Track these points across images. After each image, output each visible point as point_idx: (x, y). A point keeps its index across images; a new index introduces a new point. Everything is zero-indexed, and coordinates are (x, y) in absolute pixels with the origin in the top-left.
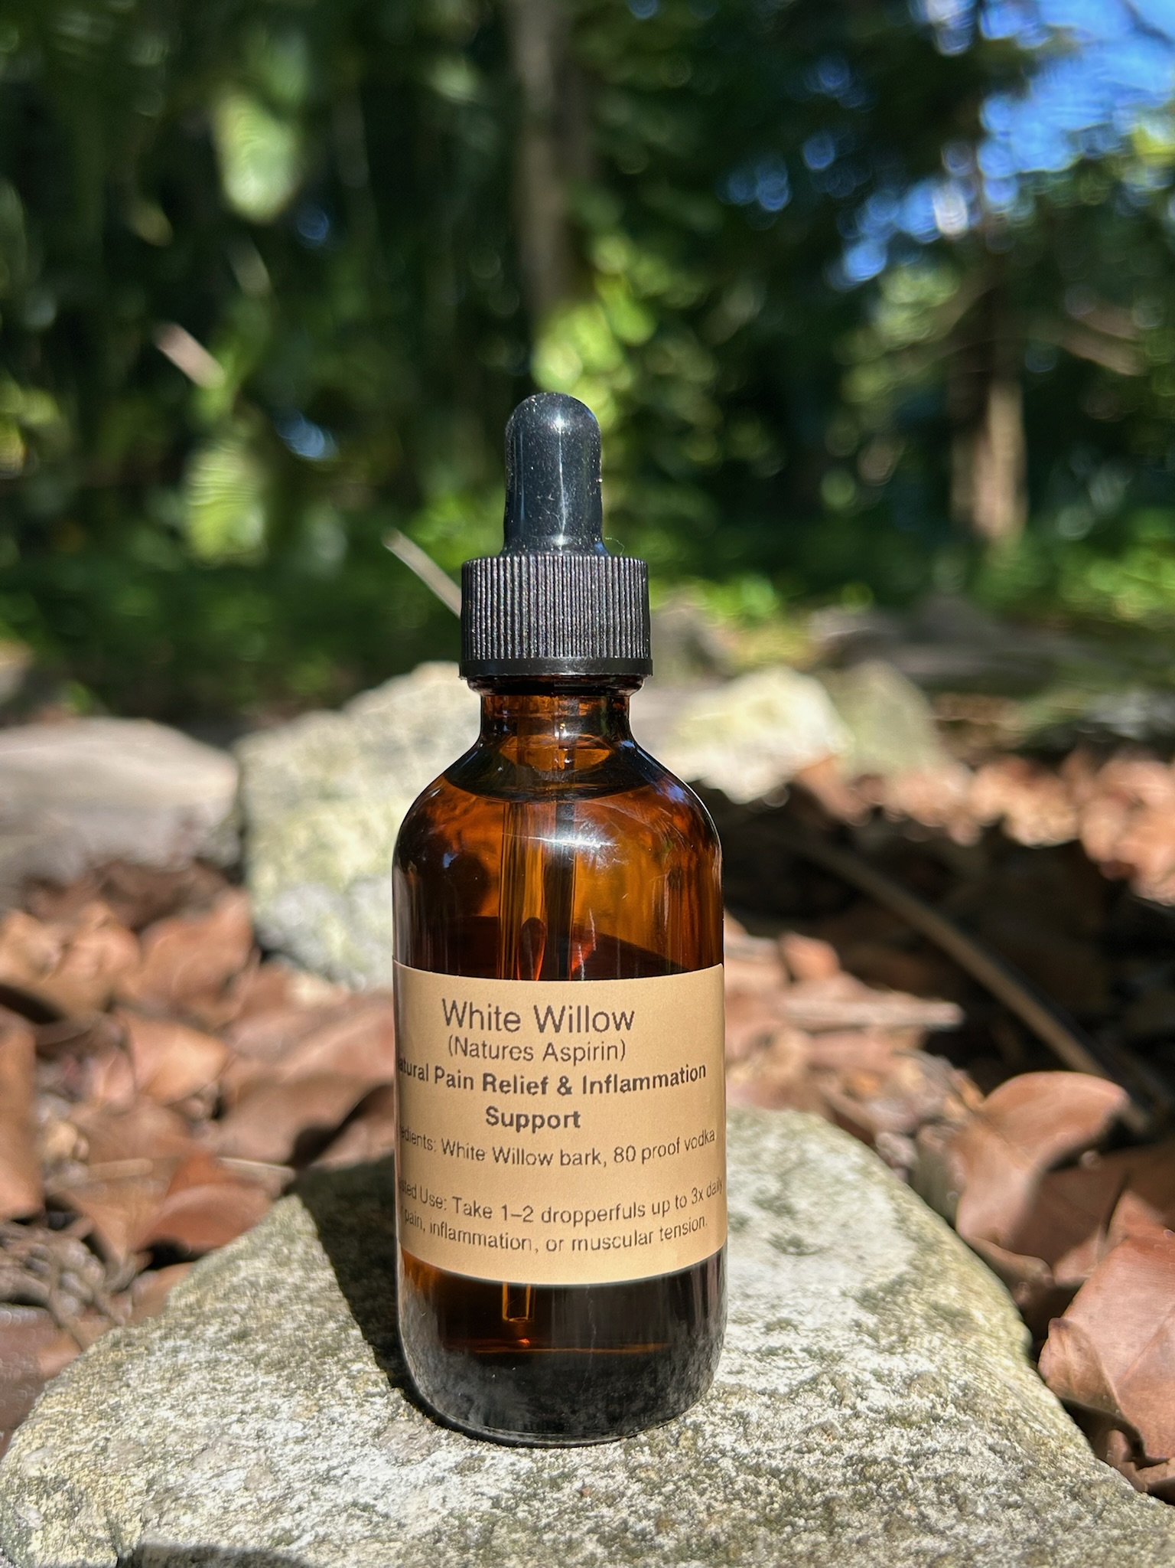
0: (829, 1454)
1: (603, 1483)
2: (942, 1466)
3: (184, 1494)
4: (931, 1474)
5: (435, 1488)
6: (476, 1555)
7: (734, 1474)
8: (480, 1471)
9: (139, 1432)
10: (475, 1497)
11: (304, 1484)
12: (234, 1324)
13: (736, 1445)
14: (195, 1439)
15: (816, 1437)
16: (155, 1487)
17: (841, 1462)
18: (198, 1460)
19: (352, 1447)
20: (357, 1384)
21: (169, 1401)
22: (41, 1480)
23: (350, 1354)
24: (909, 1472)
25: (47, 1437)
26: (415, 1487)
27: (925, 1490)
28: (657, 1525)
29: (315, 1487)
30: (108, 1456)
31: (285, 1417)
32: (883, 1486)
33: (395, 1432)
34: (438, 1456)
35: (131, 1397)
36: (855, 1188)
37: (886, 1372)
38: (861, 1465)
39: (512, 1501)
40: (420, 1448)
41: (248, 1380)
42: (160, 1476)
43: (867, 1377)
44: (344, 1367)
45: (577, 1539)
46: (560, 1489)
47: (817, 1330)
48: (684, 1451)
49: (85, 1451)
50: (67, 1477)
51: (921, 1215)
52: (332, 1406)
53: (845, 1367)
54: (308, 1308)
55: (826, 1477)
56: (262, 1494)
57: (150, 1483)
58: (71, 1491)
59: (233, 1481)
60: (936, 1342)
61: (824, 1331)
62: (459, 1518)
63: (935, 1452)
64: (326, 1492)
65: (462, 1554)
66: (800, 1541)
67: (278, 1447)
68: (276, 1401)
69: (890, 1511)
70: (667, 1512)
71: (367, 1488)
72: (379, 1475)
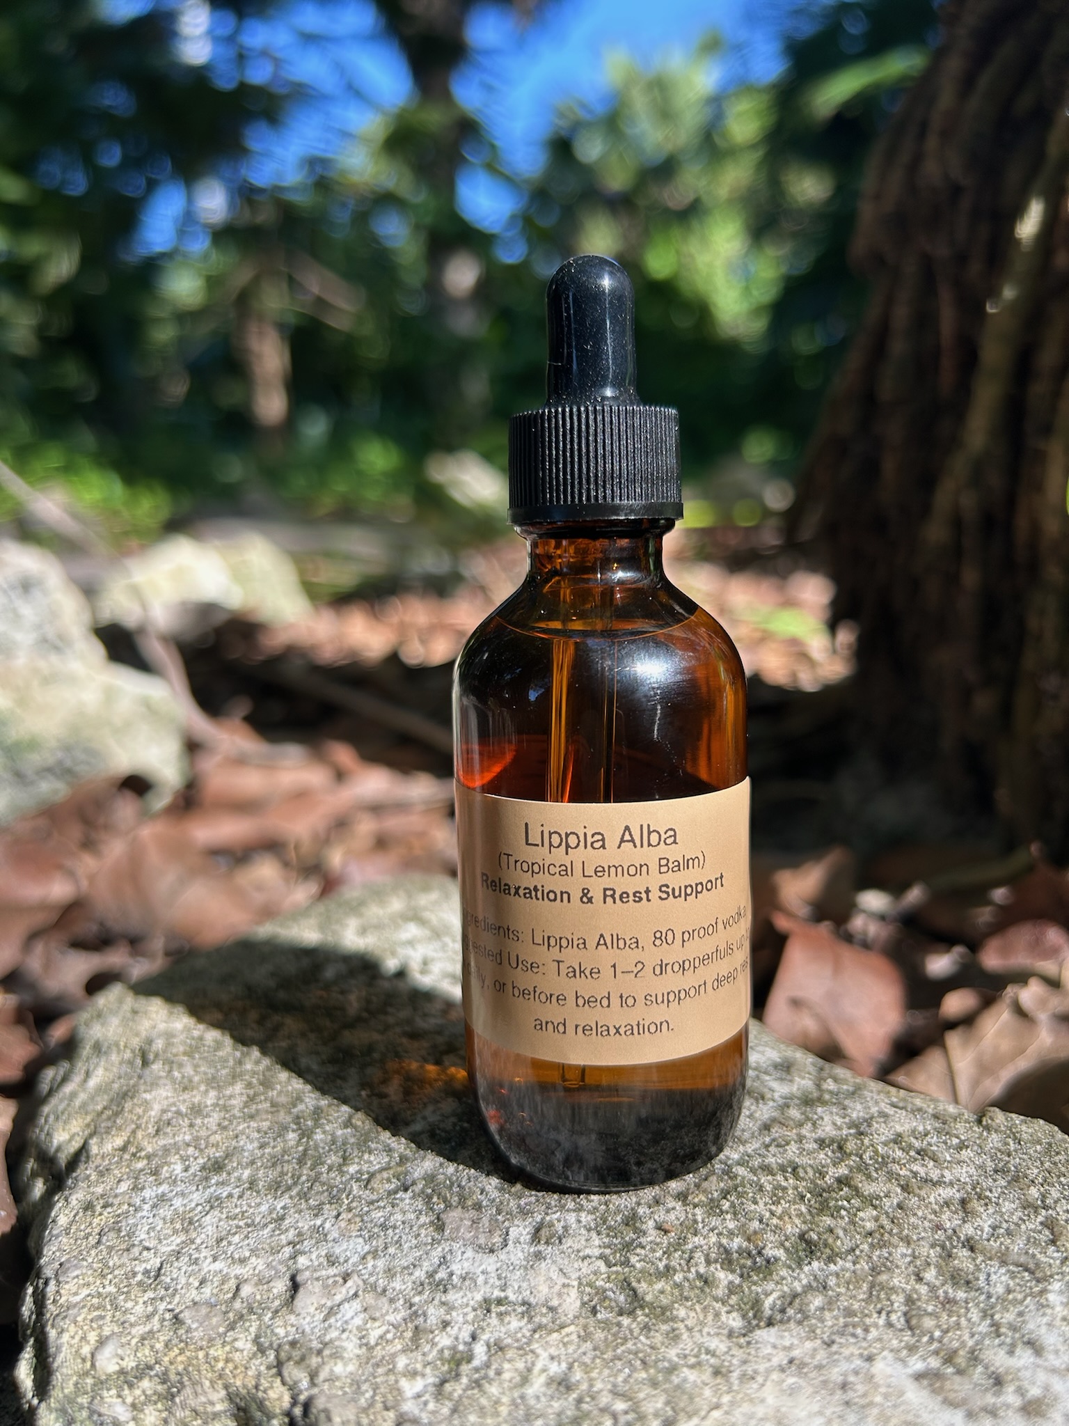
5: (543, 1265)
6: (647, 1316)
7: (755, 1179)
8: (562, 1236)
9: (200, 1293)
10: (586, 1262)
14: (272, 1284)
23: (334, 1158)
25: (100, 1327)
26: (526, 1268)
28: (749, 1240)
29: (437, 1296)
31: (337, 1235)
34: (513, 1233)
39: (618, 1255)
41: (264, 1208)
42: (265, 1332)
44: (342, 1172)
45: (706, 1272)
46: (642, 1232)
49: (156, 1329)
50: (153, 1361)
54: (254, 1124)
56: (391, 1318)
57: (256, 1340)
58: (165, 1373)
62: (590, 1285)
64: (454, 1298)
65: (635, 1319)
66: (863, 1220)
67: (361, 1267)
68: (312, 1223)
69: (891, 1176)
70: (744, 1225)
71: (486, 1283)
72: (483, 1267)
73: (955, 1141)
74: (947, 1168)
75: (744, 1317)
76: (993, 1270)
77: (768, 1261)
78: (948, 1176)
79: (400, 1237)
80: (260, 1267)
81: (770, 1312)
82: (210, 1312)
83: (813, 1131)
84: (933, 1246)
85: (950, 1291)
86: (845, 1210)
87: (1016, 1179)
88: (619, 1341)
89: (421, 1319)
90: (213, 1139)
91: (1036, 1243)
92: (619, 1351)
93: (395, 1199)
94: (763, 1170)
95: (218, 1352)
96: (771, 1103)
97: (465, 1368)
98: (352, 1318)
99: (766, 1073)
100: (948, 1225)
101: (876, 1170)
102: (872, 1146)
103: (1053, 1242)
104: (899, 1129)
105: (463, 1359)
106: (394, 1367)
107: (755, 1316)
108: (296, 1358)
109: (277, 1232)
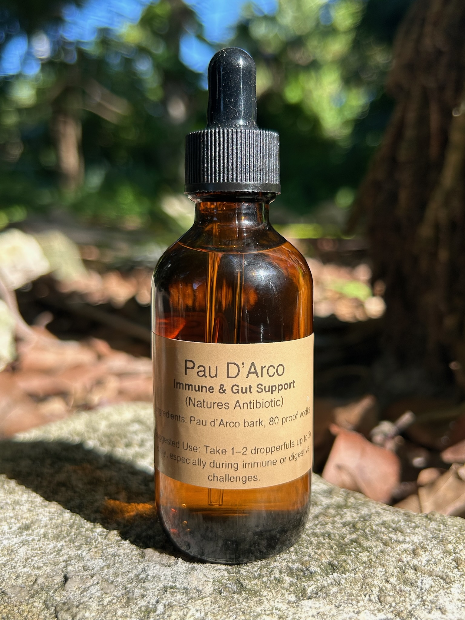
5: (196, 572)
6: (247, 594)
10: (218, 572)
14: (54, 578)
18: (66, 586)
19: (136, 564)
28: (302, 564)
45: (279, 577)
54: (47, 509)
56: (116, 594)
57: (45, 603)
62: (219, 581)
64: (148, 585)
65: (241, 595)
66: (362, 556)
67: (101, 572)
68: (76, 552)
69: (378, 539)
70: (301, 558)
71: (165, 579)
72: (165, 572)
73: (413, 524)
74: (407, 536)
75: (296, 596)
76: (425, 578)
77: (311, 573)
78: (408, 539)
79: (122, 560)
80: (48, 571)
81: (310, 594)
82: (21, 590)
83: (341, 519)
84: (395, 568)
85: (402, 587)
86: (353, 552)
87: (442, 541)
88: (232, 604)
89: (131, 594)
90: (25, 516)
91: (448, 568)
92: (231, 608)
93: (121, 543)
94: (313, 535)
95: (24, 607)
96: (320, 507)
97: (152, 614)
98: (95, 592)
99: (319, 494)
100: (405, 560)
101: (371, 536)
102: (370, 525)
103: (457, 567)
104: (385, 519)
105: (151, 611)
106: (116, 614)
107: (302, 596)
108: (66, 609)
109: (58, 556)
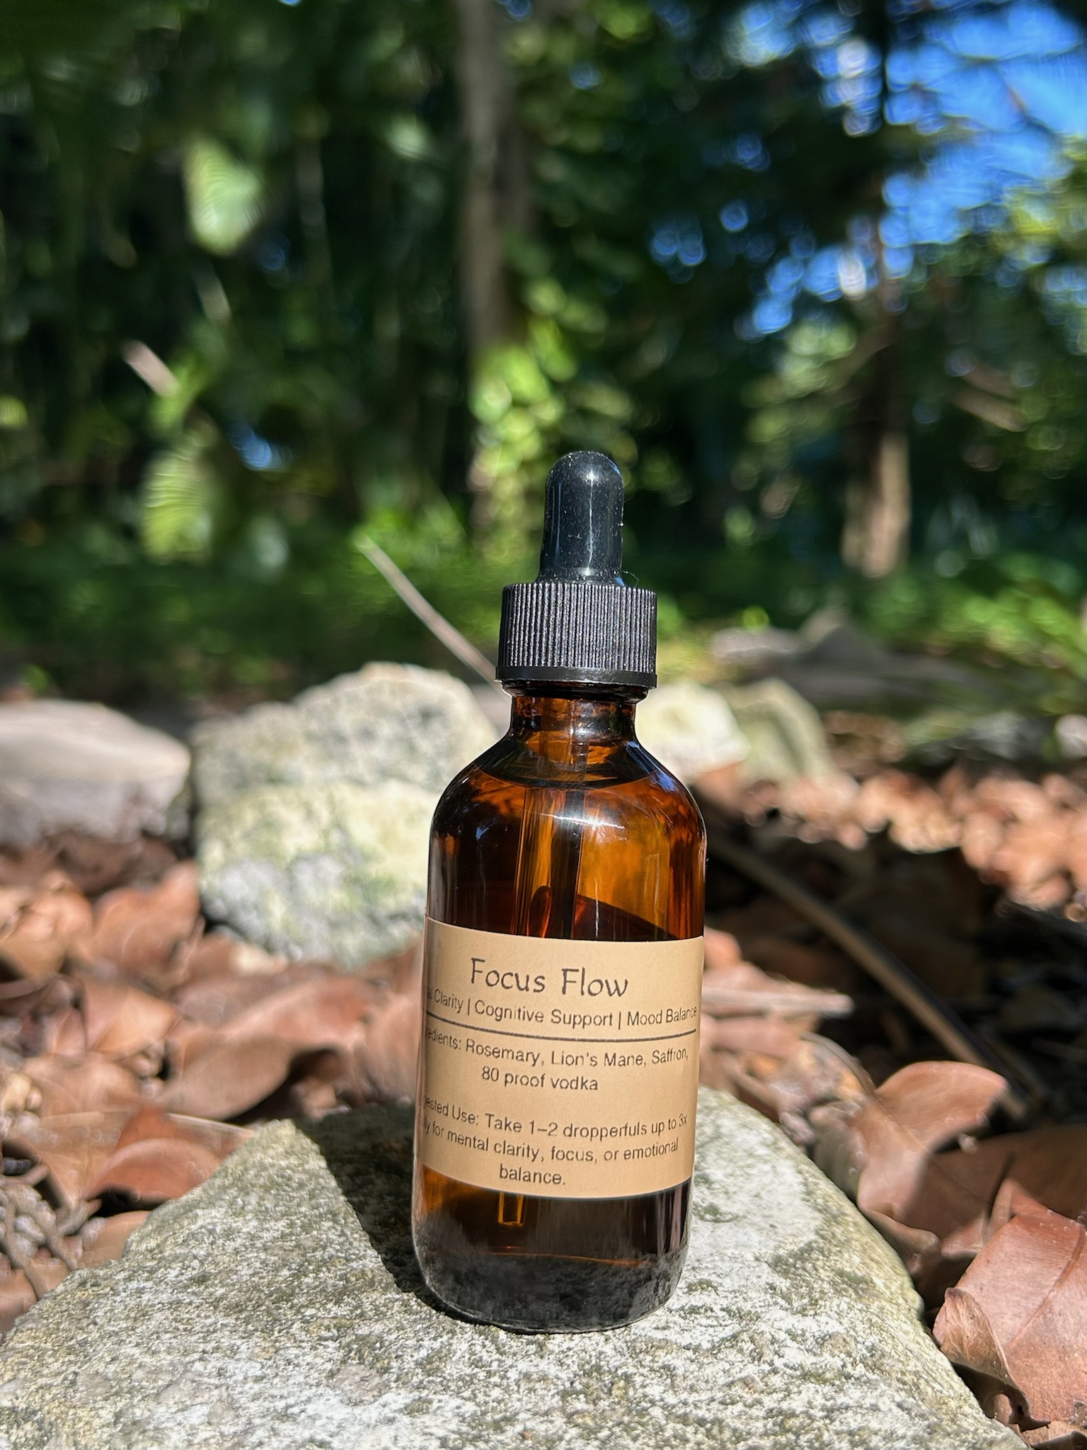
0: (751, 1406)
1: (543, 1427)
2: (855, 1421)
3: (151, 1427)
4: (845, 1428)
8: (428, 1412)
9: (106, 1367)
11: (264, 1420)
12: (194, 1269)
13: (664, 1395)
15: (737, 1390)
16: (122, 1420)
17: (762, 1413)
18: (164, 1395)
19: (307, 1387)
20: (311, 1328)
21: (134, 1339)
22: (13, 1410)
23: (303, 1300)
24: (825, 1425)
26: (368, 1426)
27: (840, 1442)
29: (274, 1423)
30: (77, 1390)
31: (244, 1356)
32: (801, 1437)
33: (348, 1374)
34: (388, 1397)
35: (98, 1335)
36: (766, 1162)
37: (800, 1332)
38: (781, 1417)
39: (459, 1441)
40: (371, 1390)
42: (127, 1410)
43: (782, 1336)
44: (298, 1312)
46: (503, 1432)
47: (735, 1291)
48: (616, 1400)
49: (55, 1384)
50: (38, 1408)
51: (825, 1187)
52: (288, 1348)
53: (762, 1326)
55: (749, 1427)
58: (41, 1422)
59: (197, 1415)
60: (844, 1306)
61: (742, 1293)
63: (847, 1408)
68: (235, 1342)
72: (334, 1414)
82: (102, 1383)
90: (220, 1259)
93: (320, 1344)
98: (195, 1418)
109: (201, 1341)
